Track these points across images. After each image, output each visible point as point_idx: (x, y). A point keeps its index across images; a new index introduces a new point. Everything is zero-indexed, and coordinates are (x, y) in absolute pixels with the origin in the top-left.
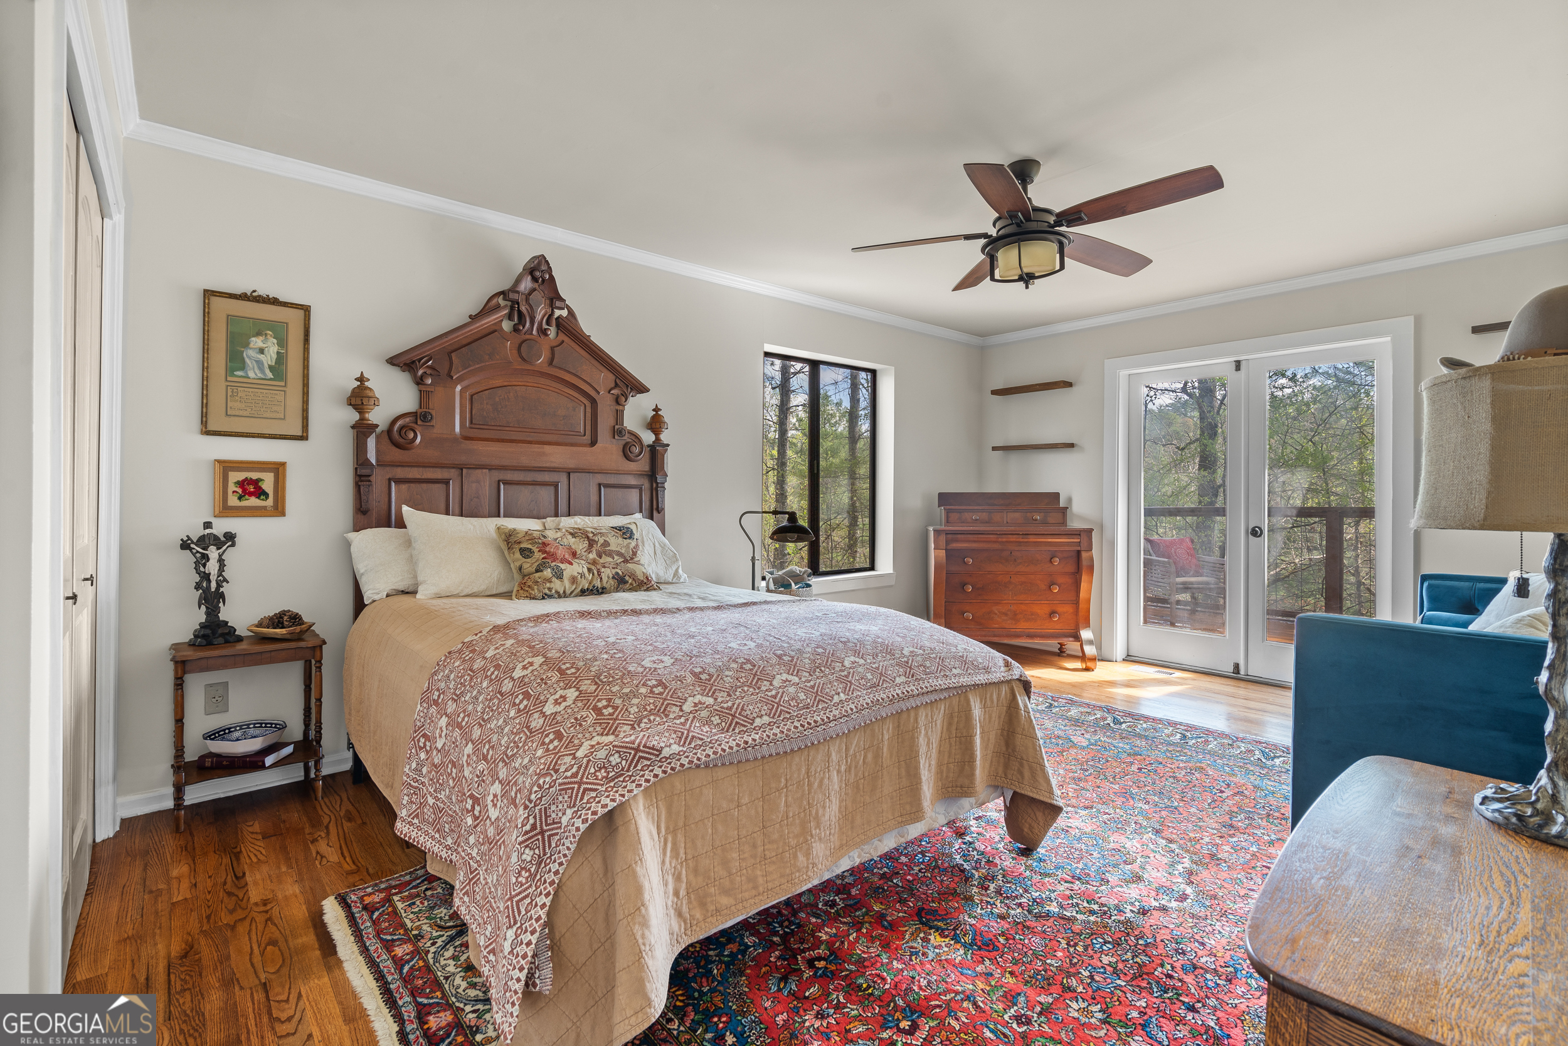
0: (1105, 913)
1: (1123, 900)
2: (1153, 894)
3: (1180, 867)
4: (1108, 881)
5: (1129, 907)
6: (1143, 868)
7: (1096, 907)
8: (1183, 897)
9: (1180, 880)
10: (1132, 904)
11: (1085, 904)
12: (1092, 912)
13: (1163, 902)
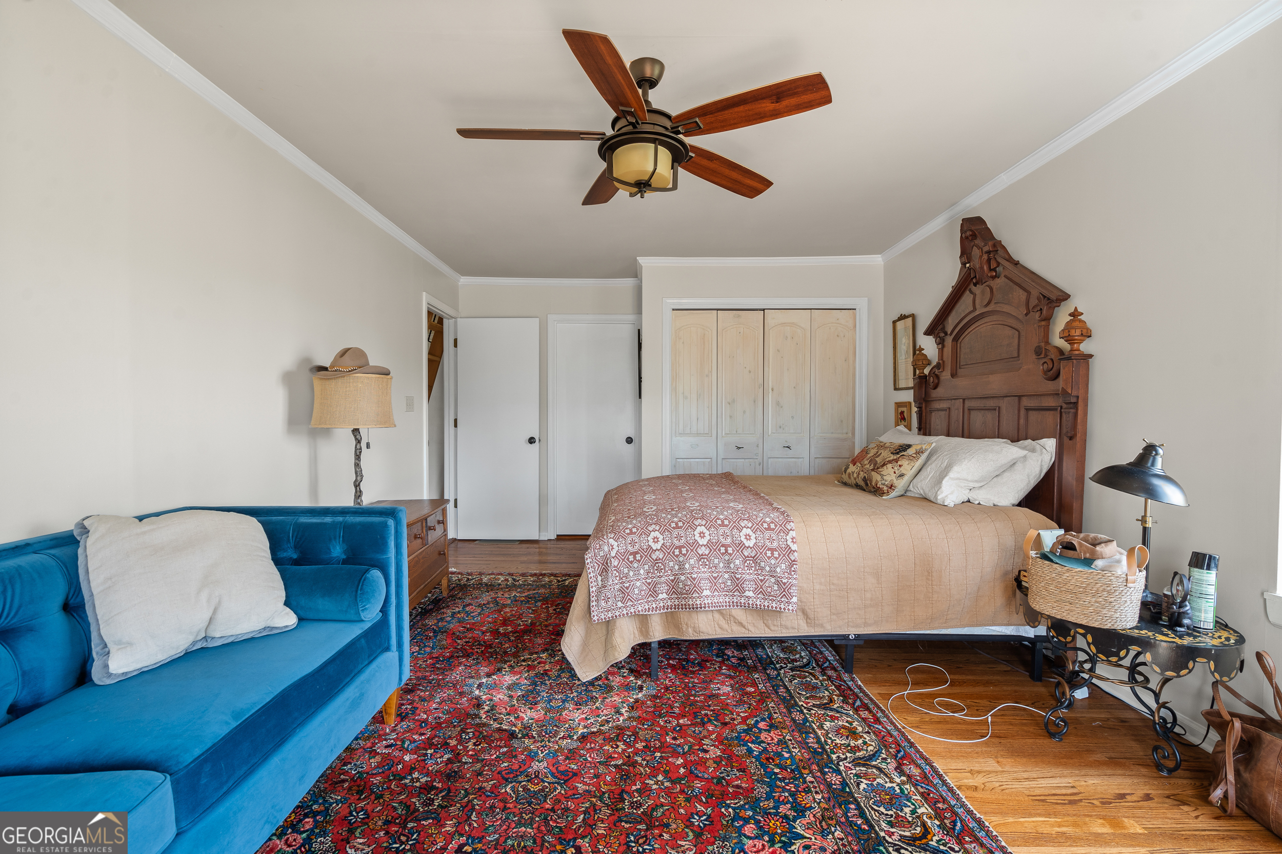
0: (518, 663)
1: (513, 672)
2: (497, 682)
3: (487, 708)
4: (526, 679)
5: (507, 670)
6: (511, 697)
7: (524, 664)
8: (480, 686)
9: (484, 697)
10: (506, 671)
11: (530, 663)
12: (524, 661)
13: (491, 679)
